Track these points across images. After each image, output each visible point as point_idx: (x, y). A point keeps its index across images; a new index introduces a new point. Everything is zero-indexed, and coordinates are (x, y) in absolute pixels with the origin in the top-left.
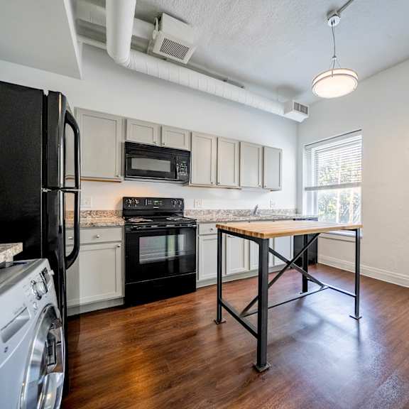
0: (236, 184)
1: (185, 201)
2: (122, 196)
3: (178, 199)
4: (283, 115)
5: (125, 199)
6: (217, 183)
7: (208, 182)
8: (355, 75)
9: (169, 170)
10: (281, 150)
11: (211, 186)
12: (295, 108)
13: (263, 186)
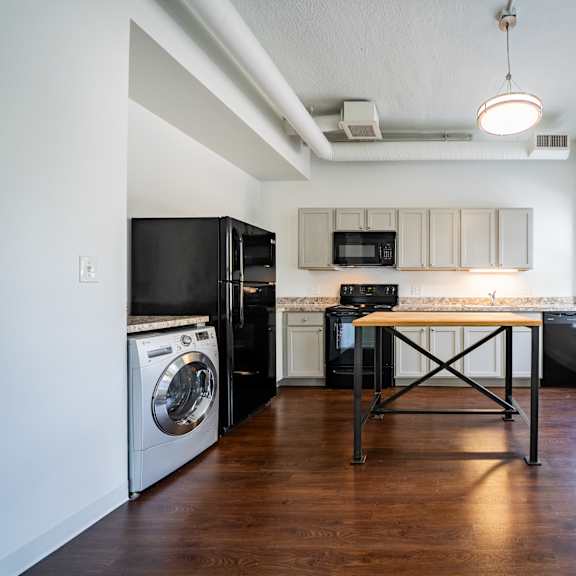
0: (455, 265)
1: (400, 288)
2: (340, 283)
3: (392, 286)
4: (526, 158)
5: (343, 286)
6: (430, 265)
7: (419, 265)
8: (539, 103)
9: (373, 255)
10: (531, 209)
11: (422, 269)
12: (540, 144)
13: (498, 264)
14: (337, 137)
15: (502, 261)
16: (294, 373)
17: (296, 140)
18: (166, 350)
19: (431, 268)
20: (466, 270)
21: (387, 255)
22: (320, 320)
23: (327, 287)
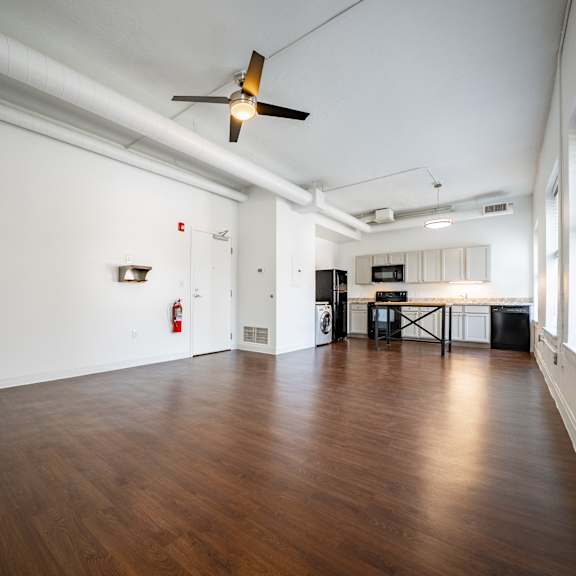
1: (407, 293)
2: (376, 291)
3: (403, 292)
6: (423, 280)
7: (417, 281)
9: (391, 276)
10: (488, 246)
11: (418, 283)
12: (486, 211)
13: (466, 279)
14: (372, 223)
15: (468, 277)
16: (354, 330)
17: (353, 228)
18: (325, 309)
19: (424, 283)
20: (447, 282)
21: (399, 276)
22: (365, 308)
23: (369, 293)
